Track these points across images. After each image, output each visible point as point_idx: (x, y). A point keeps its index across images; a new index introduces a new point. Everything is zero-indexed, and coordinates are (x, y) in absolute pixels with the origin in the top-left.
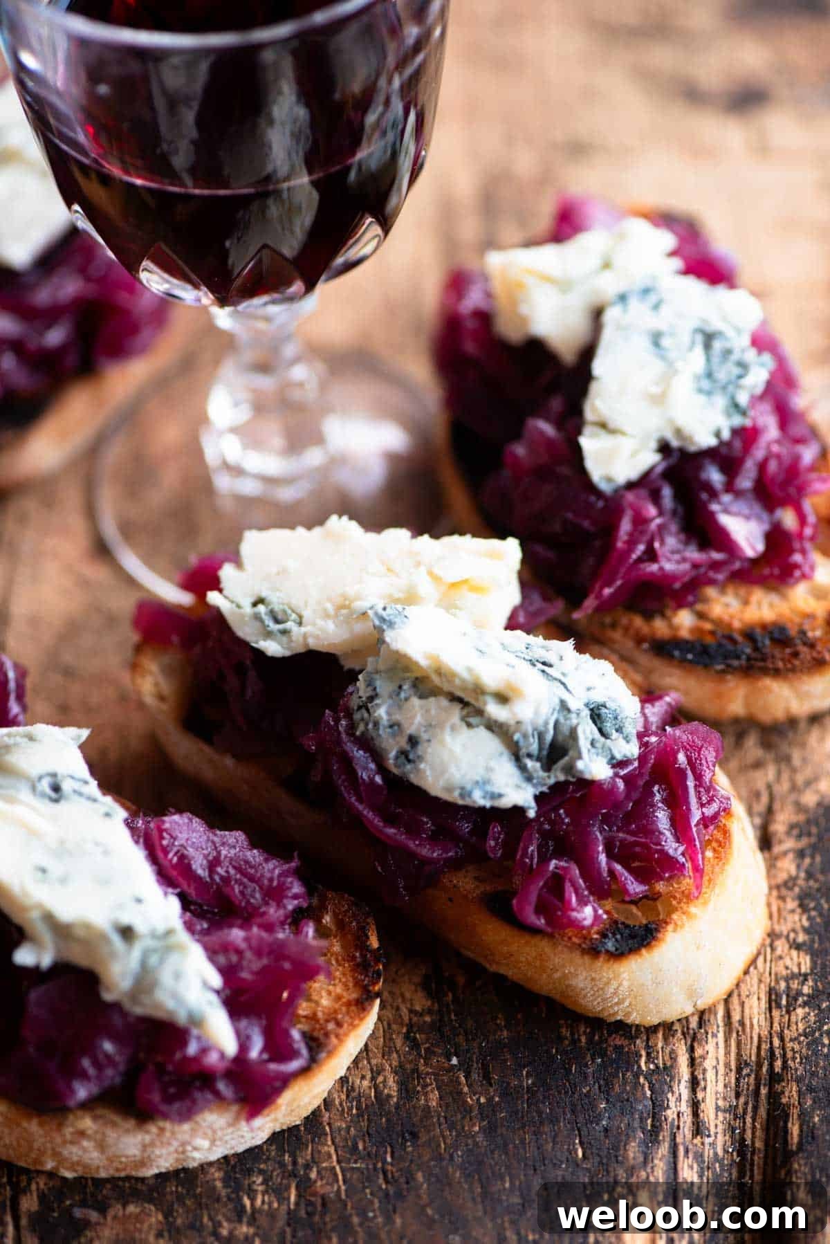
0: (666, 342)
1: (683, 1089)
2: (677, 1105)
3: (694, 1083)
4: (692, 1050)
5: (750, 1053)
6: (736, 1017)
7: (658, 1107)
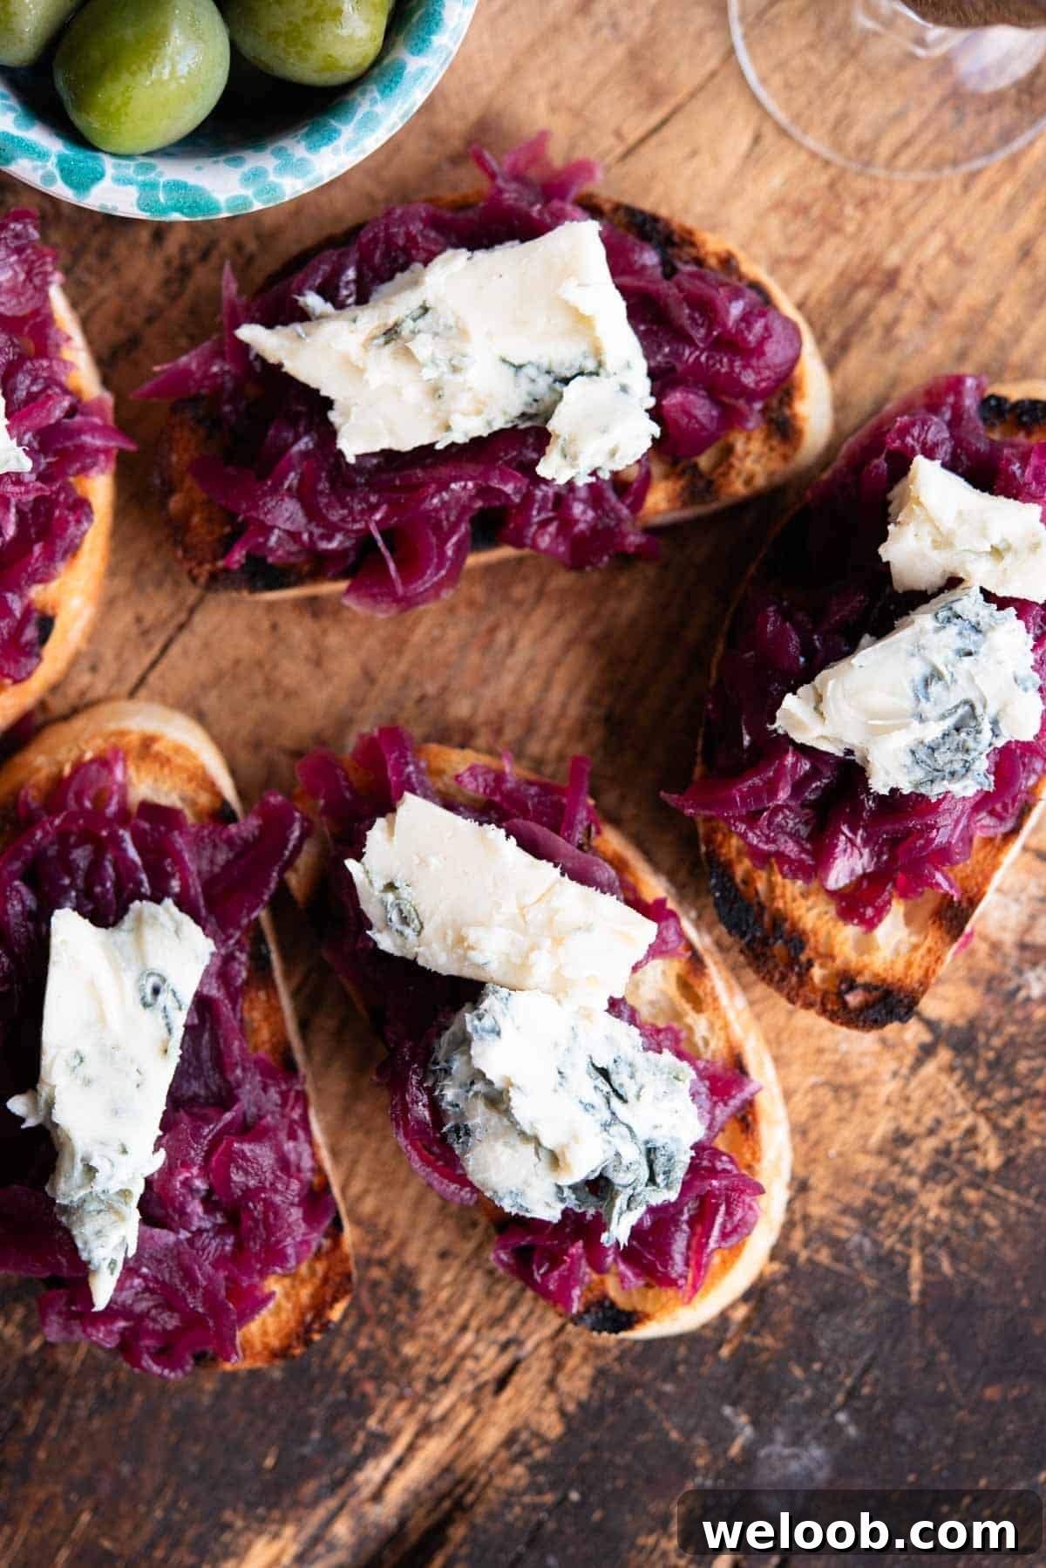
0: (935, 688)
1: (386, 1462)
2: (373, 1472)
3: (400, 1464)
4: (418, 1435)
5: (462, 1466)
6: (472, 1432)
7: (357, 1464)
